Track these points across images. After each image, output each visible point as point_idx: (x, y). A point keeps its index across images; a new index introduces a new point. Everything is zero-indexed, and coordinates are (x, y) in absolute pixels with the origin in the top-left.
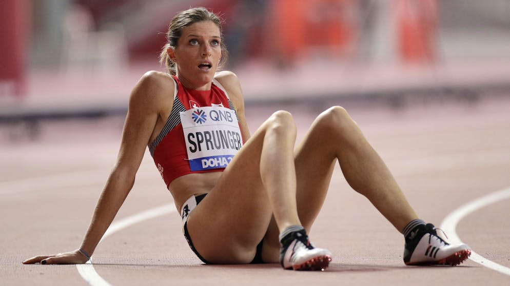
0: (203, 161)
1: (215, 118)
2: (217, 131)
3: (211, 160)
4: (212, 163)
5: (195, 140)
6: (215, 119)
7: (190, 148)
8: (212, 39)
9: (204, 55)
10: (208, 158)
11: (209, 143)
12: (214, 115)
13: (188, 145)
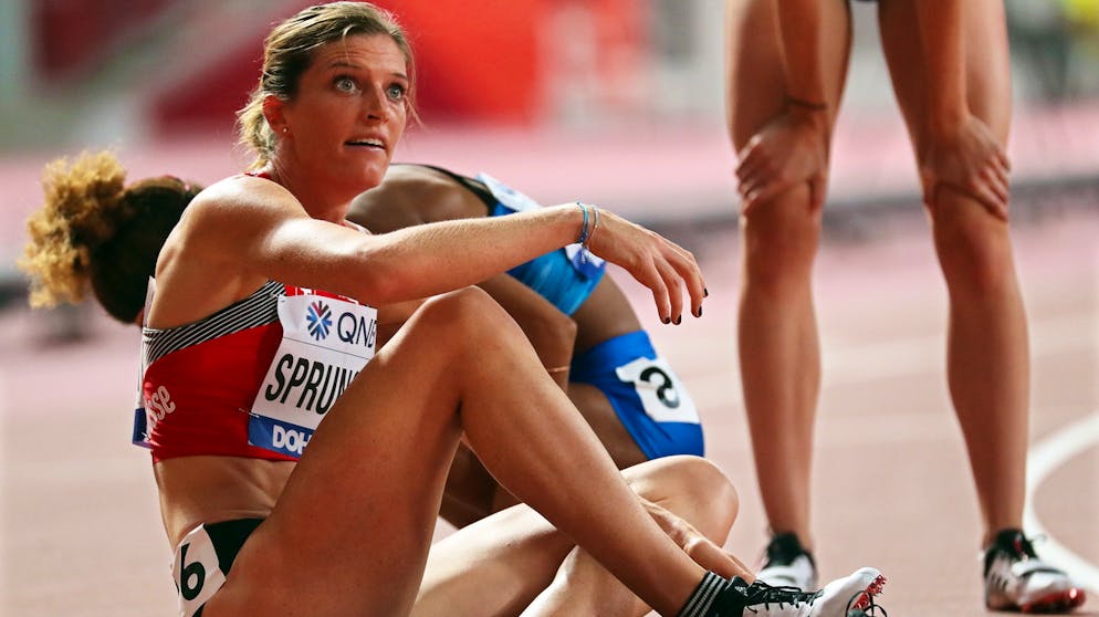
0: (277, 429)
1: (348, 333)
2: (338, 369)
3: (292, 433)
4: (292, 441)
5: (288, 373)
6: (345, 336)
7: (270, 387)
8: (393, 79)
9: (371, 117)
10: (287, 427)
11: (310, 392)
12: (347, 325)
13: (270, 378)
